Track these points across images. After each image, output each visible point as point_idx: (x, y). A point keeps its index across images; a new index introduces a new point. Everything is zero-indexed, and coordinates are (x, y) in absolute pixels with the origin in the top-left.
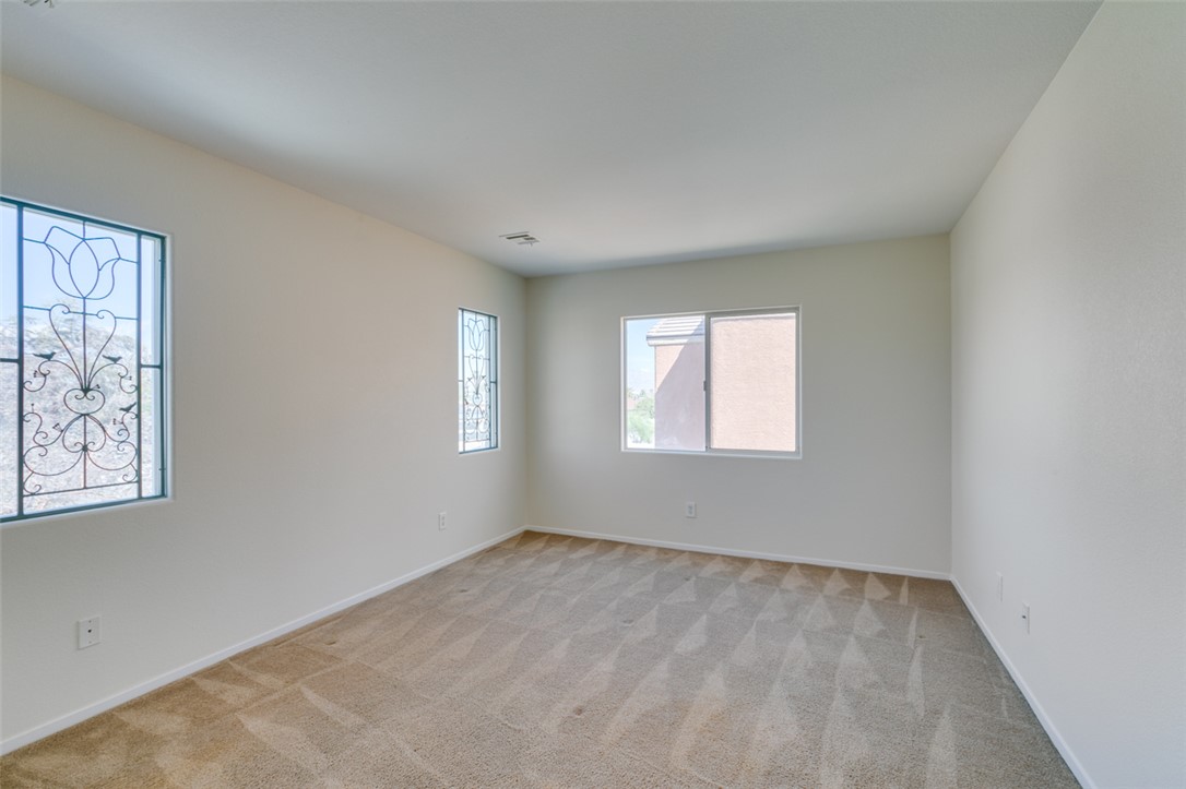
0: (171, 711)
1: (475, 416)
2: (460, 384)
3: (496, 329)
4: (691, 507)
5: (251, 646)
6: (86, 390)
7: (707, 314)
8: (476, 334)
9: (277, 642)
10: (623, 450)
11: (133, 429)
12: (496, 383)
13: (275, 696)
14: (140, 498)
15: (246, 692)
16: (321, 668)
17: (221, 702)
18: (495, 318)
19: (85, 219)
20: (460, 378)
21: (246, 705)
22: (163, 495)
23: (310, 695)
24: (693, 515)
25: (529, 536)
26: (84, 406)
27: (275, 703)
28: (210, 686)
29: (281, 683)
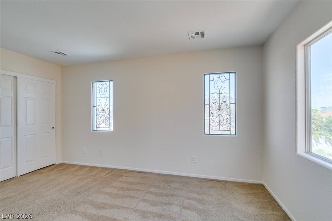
12: (235, 103)
14: (110, 131)
18: (235, 73)
19: (103, 81)
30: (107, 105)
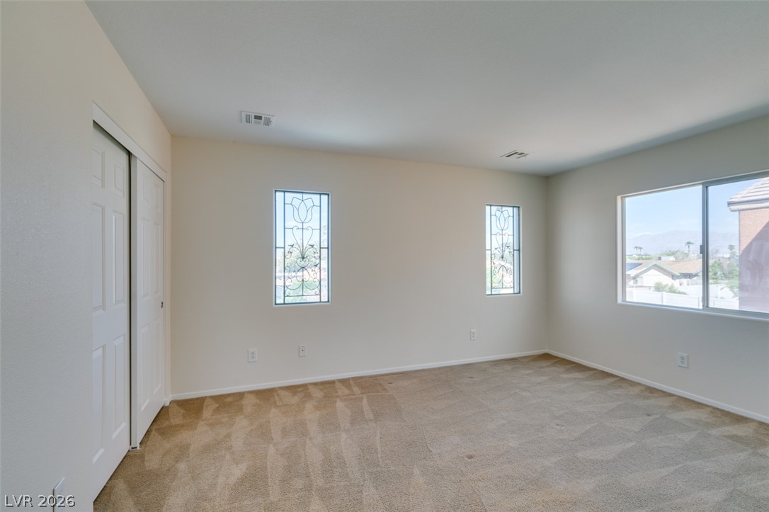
0: (322, 390)
1: (501, 271)
2: (488, 253)
3: (519, 215)
4: (683, 358)
5: (361, 375)
6: (303, 258)
7: (703, 184)
8: (502, 219)
9: (371, 377)
10: (620, 301)
11: (318, 274)
12: (519, 250)
13: (355, 397)
14: (320, 302)
15: (347, 391)
16: (378, 392)
17: (337, 392)
18: (519, 207)
19: (303, 193)
20: (488, 247)
21: (343, 396)
22: (328, 301)
23: (365, 401)
24: (685, 365)
25: (546, 356)
26: (303, 264)
27: (351, 399)
28: (338, 385)
29: (359, 392)
30: (312, 246)
